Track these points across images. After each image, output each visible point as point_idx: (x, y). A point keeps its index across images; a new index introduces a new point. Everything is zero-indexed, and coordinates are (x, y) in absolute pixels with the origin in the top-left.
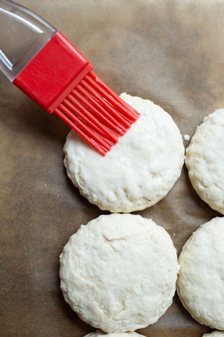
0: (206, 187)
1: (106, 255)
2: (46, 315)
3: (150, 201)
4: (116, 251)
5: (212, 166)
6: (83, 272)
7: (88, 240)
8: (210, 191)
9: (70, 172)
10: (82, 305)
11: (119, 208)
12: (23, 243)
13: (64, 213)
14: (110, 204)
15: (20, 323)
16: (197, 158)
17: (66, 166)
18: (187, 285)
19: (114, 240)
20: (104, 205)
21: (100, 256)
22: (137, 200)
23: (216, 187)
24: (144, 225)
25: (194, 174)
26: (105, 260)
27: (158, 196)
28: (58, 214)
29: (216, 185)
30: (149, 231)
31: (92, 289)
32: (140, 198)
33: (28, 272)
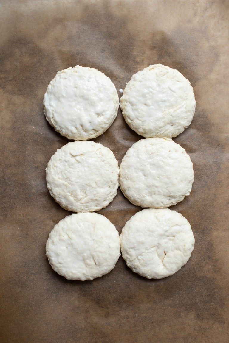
0: (132, 120)
1: (73, 165)
2: (41, 207)
3: (97, 131)
4: (78, 162)
5: (134, 107)
6: (60, 176)
7: (61, 157)
8: (134, 123)
9: (47, 117)
10: (60, 196)
11: (79, 137)
12: (22, 164)
13: (47, 144)
14: (73, 135)
15: (25, 213)
16: (126, 103)
17: (45, 114)
18: (124, 181)
19: (77, 155)
20: (70, 136)
21: (69, 165)
22: (90, 131)
23: (138, 120)
24: (95, 146)
25: (125, 113)
26: (72, 168)
27: (102, 128)
28: (43, 144)
29: (138, 119)
30: (98, 150)
31: (66, 185)
32: (91, 130)
33: (27, 181)
